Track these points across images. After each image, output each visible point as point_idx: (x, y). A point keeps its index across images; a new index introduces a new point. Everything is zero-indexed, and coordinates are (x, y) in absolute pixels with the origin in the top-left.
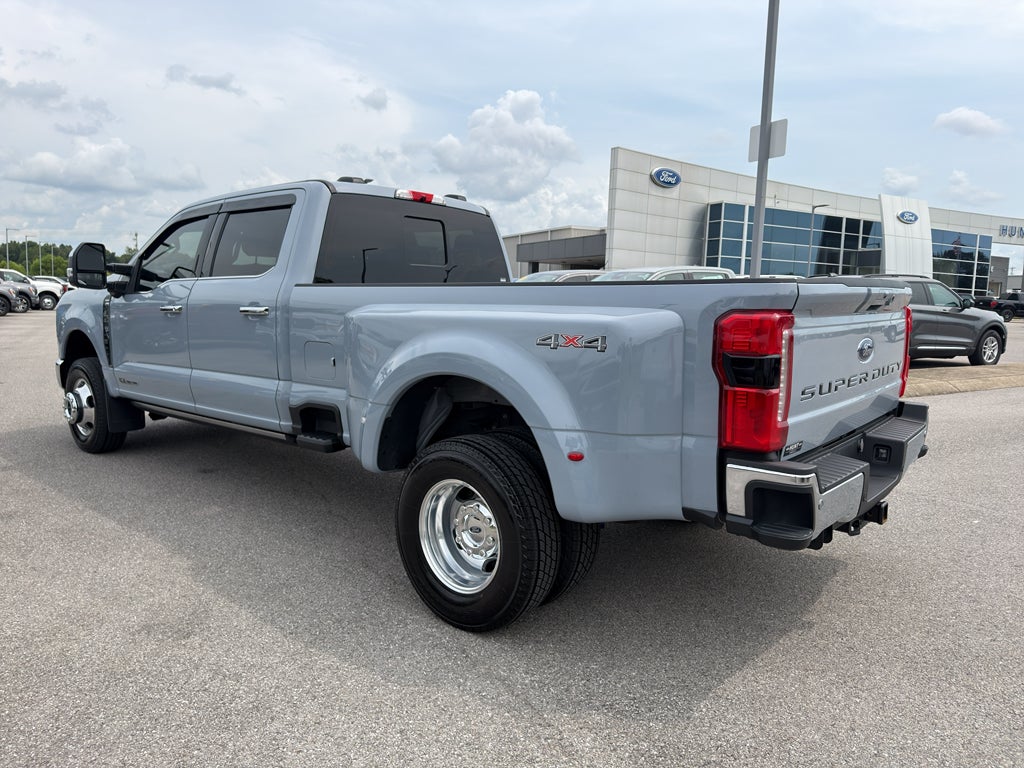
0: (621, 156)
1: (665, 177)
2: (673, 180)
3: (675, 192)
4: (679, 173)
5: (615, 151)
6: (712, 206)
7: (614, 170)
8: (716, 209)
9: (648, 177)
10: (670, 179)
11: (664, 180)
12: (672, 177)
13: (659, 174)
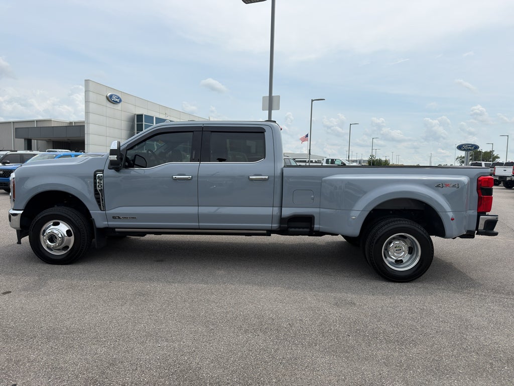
0: (91, 84)
1: (114, 99)
2: (118, 100)
3: (119, 106)
4: (120, 96)
5: (87, 81)
6: (137, 115)
7: (87, 91)
8: (140, 117)
9: (105, 97)
10: (117, 100)
11: (113, 100)
12: (118, 99)
13: (111, 96)
